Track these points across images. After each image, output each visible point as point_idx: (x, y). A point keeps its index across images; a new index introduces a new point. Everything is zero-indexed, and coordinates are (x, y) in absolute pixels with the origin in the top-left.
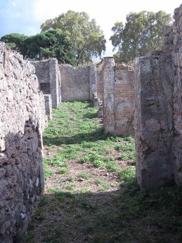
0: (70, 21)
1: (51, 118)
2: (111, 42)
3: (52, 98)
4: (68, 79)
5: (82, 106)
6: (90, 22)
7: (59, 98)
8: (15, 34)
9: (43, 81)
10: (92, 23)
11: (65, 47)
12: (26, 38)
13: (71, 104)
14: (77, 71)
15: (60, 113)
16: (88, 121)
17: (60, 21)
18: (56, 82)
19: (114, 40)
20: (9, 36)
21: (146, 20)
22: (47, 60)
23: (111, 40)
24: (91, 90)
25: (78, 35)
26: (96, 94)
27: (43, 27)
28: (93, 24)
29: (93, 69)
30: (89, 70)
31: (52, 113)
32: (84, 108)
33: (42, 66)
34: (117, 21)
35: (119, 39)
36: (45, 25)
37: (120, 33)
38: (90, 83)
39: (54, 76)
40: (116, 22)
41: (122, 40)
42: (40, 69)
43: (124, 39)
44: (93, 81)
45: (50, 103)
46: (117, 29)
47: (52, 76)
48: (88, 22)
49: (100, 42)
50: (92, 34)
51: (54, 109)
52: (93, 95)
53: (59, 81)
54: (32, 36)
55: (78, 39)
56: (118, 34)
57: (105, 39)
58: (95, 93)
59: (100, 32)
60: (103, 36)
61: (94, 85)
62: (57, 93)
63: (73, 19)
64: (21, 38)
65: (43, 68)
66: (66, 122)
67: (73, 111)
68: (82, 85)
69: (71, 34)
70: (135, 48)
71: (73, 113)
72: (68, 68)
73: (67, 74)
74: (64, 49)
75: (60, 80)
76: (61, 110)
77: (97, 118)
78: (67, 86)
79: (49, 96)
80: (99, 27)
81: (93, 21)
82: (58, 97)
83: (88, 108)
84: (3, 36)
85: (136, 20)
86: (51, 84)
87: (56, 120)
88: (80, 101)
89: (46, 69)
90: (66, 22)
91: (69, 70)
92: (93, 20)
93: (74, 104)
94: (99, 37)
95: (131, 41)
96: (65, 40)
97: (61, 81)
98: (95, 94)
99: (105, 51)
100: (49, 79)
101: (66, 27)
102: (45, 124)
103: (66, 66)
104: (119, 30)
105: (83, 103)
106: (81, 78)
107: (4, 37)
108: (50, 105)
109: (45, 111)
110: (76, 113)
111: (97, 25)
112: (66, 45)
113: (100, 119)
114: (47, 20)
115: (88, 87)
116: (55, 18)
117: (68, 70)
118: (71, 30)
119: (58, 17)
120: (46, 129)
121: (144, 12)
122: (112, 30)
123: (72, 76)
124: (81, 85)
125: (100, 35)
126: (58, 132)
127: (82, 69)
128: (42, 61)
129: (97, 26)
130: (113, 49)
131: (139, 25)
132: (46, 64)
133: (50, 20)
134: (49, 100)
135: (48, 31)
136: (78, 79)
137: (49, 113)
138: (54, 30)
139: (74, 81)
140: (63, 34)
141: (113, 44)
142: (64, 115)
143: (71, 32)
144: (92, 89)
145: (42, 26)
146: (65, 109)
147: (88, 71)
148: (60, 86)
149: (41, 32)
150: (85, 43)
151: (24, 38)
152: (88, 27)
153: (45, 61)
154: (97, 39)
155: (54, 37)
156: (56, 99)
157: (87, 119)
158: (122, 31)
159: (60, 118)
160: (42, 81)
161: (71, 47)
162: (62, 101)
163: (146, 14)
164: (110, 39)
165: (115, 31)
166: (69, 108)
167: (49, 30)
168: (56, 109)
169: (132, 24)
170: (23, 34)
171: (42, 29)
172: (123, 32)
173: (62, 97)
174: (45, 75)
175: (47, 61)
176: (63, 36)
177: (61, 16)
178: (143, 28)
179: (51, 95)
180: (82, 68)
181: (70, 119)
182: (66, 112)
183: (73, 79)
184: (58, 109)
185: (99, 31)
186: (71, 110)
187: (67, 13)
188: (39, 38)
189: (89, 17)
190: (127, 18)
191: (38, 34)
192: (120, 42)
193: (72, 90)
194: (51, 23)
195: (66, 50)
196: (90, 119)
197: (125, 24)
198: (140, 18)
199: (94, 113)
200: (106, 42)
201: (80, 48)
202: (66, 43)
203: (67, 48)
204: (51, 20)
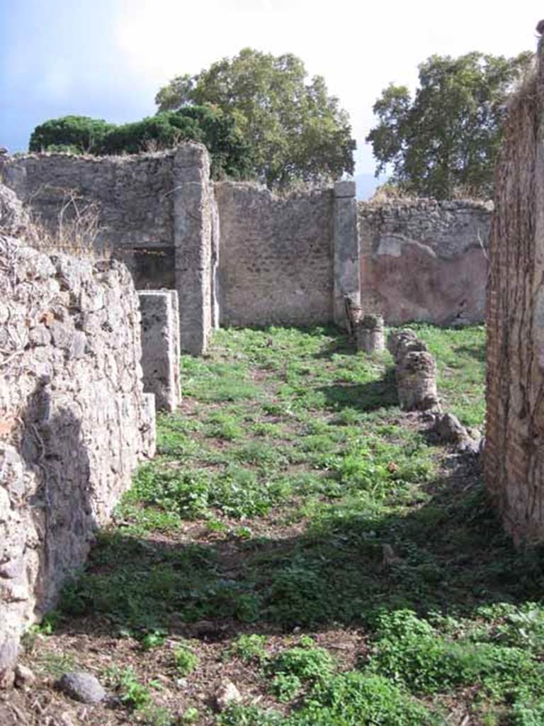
0: (245, 82)
1: (174, 400)
2: (372, 147)
3: (182, 310)
4: (248, 237)
5: (307, 347)
6: (308, 88)
7: (210, 312)
8: (78, 119)
9: (146, 239)
10: (313, 90)
11: (230, 158)
12: (112, 131)
13: (259, 337)
14: (284, 208)
15: (215, 377)
16: (356, 422)
17: (216, 81)
18: (200, 242)
19: (382, 142)
20: (58, 124)
21: (483, 78)
22: (167, 152)
23: (372, 142)
24: (339, 284)
25: (270, 126)
26: (357, 299)
27: (162, 98)
28: (315, 93)
29: (346, 200)
30: (332, 203)
31: (179, 378)
32: (317, 356)
33: (145, 178)
34: (391, 84)
35: (398, 137)
36: (170, 94)
37: (399, 120)
38: (336, 256)
39: (196, 219)
40: (386, 87)
41: (404, 140)
42: (135, 189)
43: (412, 139)
44: (347, 250)
45: (173, 328)
46: (391, 110)
47: (187, 219)
48: (301, 86)
49: (338, 148)
50: (311, 122)
51: (189, 358)
52: (349, 302)
53: (213, 244)
54: (127, 125)
55: (269, 136)
56: (394, 122)
57: (353, 138)
58: (353, 294)
59: (336, 117)
60: (347, 131)
61: (350, 262)
62: (204, 291)
63: (256, 76)
64: (95, 130)
65: (150, 185)
66: (248, 426)
67: (269, 367)
68: (305, 261)
69: (250, 121)
70: (445, 166)
71: (271, 375)
72: (248, 196)
73: (244, 220)
74: (226, 163)
75: (217, 242)
76: (221, 361)
77: (396, 412)
78: (245, 267)
79: (170, 297)
80: (335, 100)
81: (318, 84)
82: (209, 307)
83: (336, 357)
84: (41, 124)
85: (452, 82)
86: (179, 251)
87: (196, 414)
88: (294, 326)
89: (160, 189)
90: (233, 84)
91: (253, 205)
92: (317, 81)
93: (271, 337)
94: (334, 133)
95: (432, 146)
96: (230, 136)
97: (221, 245)
98: (353, 300)
99: (352, 174)
100: (173, 232)
101: (232, 100)
102: (137, 444)
103: (240, 188)
104: (395, 111)
105: (307, 335)
106: (299, 235)
107: (44, 125)
108: (170, 339)
109: (139, 372)
110: (284, 378)
111: (329, 94)
112: (232, 151)
113: (415, 414)
114: (177, 79)
115: (325, 271)
116: (199, 73)
117: (249, 202)
118: (247, 108)
119: (208, 68)
120: (142, 474)
121: (474, 56)
122: (375, 111)
123: (263, 227)
124: (299, 262)
125: (337, 126)
126: (211, 498)
127: (304, 200)
128: (145, 155)
129: (329, 99)
130: (376, 169)
131: (461, 94)
132: (162, 170)
133: (184, 79)
134: (166, 317)
135: (177, 110)
136: (288, 240)
137: (164, 380)
138: (197, 107)
139: (271, 246)
140: (223, 119)
141: (376, 153)
142: (237, 390)
143: (249, 114)
144: (342, 279)
145: (159, 96)
146: (235, 357)
147: (325, 209)
148: (217, 264)
149: (157, 114)
150: (292, 150)
151: (106, 131)
152: (299, 102)
153: (156, 155)
154: (327, 137)
155: (195, 128)
156: (201, 312)
157: (351, 413)
158: (405, 113)
159: (217, 401)
160: (141, 239)
161: (247, 160)
162: (221, 326)
163: (482, 62)
164: (368, 139)
165: (382, 113)
166: (253, 355)
167: (183, 106)
168: (200, 359)
169: (436, 93)
170: (101, 118)
171: (160, 105)
172: (407, 119)
173: (224, 311)
174: (155, 216)
175: (167, 157)
176: (223, 124)
177: (219, 65)
178: (471, 104)
179: (176, 292)
180: (303, 196)
181: (265, 409)
182: (238, 372)
183: (268, 239)
184: (206, 357)
185: (334, 113)
186: (259, 364)
187: (238, 56)
188: (148, 130)
189: (305, 73)
190: (421, 72)
191: (148, 120)
192: (400, 148)
193: (263, 282)
194: (188, 88)
195: (230, 168)
196: (365, 415)
197: (415, 92)
198: (463, 74)
199: (366, 379)
200: (355, 149)
201: (273, 165)
202: (233, 146)
203: (237, 160)
204: (189, 78)
